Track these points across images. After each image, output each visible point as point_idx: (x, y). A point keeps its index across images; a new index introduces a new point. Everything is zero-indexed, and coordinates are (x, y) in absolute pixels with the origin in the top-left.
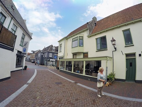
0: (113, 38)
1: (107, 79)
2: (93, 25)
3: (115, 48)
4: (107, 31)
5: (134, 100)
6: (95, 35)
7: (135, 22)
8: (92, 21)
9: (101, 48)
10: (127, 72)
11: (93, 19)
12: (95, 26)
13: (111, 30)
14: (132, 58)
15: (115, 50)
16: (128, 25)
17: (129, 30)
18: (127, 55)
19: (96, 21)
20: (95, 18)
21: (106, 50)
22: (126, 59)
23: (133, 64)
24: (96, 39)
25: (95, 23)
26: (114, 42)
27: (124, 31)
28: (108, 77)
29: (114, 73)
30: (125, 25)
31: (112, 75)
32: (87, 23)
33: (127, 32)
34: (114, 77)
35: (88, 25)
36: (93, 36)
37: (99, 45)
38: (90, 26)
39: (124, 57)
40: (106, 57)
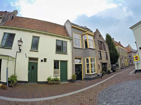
0: (21, 39)
1: (8, 82)
2: (9, 17)
3: (20, 50)
4: (19, 30)
5: (39, 99)
6: (6, 28)
7: (47, 34)
8: (12, 13)
9: (5, 44)
10: (29, 74)
11: (14, 11)
12: (11, 19)
13: (23, 30)
14: (34, 62)
15: (19, 51)
16: (40, 33)
17: (39, 37)
18: (30, 59)
19: (15, 15)
20: (16, 12)
21: (10, 49)
22: (29, 62)
23: (35, 68)
24: (5, 33)
25: (13, 17)
26: (20, 43)
27: (34, 37)
28: (9, 80)
29: (16, 75)
30: (38, 33)
31: (14, 77)
32: (6, 12)
33: (36, 39)
34: (16, 80)
35: (4, 14)
36: (3, 28)
37: (5, 41)
38: (6, 16)
39: (27, 60)
40: (8, 56)
